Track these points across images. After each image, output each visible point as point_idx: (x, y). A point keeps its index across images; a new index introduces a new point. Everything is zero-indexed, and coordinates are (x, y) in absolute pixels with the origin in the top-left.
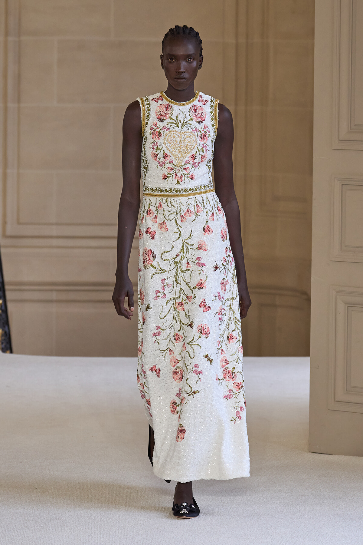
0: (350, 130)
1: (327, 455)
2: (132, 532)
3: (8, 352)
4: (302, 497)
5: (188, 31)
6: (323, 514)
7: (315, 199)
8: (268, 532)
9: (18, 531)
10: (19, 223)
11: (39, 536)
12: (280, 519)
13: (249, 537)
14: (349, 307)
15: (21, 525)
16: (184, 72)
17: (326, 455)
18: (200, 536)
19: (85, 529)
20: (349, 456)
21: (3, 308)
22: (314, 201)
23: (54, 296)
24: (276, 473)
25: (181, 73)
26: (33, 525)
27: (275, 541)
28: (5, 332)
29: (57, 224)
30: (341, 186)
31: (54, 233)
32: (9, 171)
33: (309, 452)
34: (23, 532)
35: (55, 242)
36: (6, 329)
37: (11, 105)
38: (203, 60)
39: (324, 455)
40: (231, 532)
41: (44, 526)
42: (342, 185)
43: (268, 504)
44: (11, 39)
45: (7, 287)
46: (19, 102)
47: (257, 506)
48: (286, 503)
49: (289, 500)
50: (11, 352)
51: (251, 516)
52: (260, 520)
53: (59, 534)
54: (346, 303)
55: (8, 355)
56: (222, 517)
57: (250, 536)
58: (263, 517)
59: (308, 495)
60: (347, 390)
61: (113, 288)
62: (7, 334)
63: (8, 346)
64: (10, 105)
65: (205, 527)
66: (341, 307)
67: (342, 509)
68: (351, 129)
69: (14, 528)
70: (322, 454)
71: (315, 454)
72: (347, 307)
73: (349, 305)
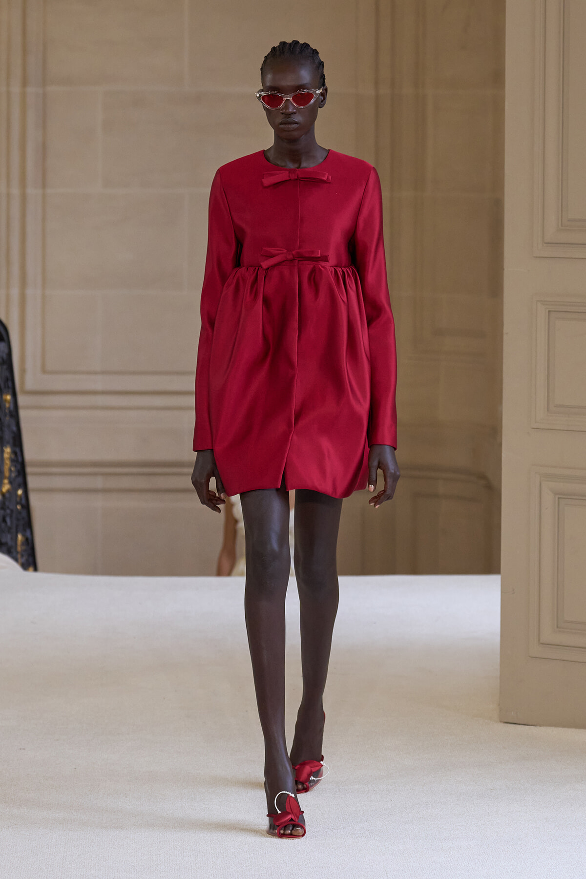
0: (560, 226)
1: (528, 726)
2: (232, 848)
3: (31, 569)
4: (491, 792)
5: (298, 49)
6: (525, 818)
7: (507, 334)
8: (441, 846)
9: (57, 846)
10: (44, 371)
11: (89, 854)
12: (459, 826)
13: (412, 855)
14: (560, 499)
15: (60, 837)
16: (294, 113)
17: (526, 726)
18: (336, 853)
19: (160, 843)
20: (561, 728)
21: (24, 501)
22: (505, 337)
23: (99, 482)
24: (450, 754)
25: (290, 115)
26: (79, 837)
27: (452, 860)
28: (27, 539)
29: (104, 373)
30: (547, 314)
31: (99, 387)
32: (29, 292)
33: (501, 722)
34: (63, 848)
35: (100, 400)
36: (28, 534)
37: (32, 191)
38: (327, 92)
39: (522, 726)
40: (385, 846)
41: (97, 838)
42: (549, 311)
43: (440, 803)
44: (31, 90)
45: (29, 470)
46: (44, 186)
47: (423, 806)
48: (467, 802)
49: (471, 797)
50: (36, 569)
51: (414, 821)
52: (429, 827)
53: (119, 851)
54: (556, 494)
55: (30, 574)
56: (370, 824)
57: (413, 853)
58: (432, 823)
59: (500, 789)
60: (557, 627)
61: (191, 470)
62: (30, 542)
63: (31, 560)
64: (30, 191)
65: (344, 839)
66: (548, 499)
67: (554, 810)
68: (562, 226)
69: (50, 841)
70: (519, 724)
71: (509, 725)
72: (557, 499)
73: (561, 496)
